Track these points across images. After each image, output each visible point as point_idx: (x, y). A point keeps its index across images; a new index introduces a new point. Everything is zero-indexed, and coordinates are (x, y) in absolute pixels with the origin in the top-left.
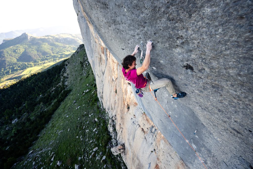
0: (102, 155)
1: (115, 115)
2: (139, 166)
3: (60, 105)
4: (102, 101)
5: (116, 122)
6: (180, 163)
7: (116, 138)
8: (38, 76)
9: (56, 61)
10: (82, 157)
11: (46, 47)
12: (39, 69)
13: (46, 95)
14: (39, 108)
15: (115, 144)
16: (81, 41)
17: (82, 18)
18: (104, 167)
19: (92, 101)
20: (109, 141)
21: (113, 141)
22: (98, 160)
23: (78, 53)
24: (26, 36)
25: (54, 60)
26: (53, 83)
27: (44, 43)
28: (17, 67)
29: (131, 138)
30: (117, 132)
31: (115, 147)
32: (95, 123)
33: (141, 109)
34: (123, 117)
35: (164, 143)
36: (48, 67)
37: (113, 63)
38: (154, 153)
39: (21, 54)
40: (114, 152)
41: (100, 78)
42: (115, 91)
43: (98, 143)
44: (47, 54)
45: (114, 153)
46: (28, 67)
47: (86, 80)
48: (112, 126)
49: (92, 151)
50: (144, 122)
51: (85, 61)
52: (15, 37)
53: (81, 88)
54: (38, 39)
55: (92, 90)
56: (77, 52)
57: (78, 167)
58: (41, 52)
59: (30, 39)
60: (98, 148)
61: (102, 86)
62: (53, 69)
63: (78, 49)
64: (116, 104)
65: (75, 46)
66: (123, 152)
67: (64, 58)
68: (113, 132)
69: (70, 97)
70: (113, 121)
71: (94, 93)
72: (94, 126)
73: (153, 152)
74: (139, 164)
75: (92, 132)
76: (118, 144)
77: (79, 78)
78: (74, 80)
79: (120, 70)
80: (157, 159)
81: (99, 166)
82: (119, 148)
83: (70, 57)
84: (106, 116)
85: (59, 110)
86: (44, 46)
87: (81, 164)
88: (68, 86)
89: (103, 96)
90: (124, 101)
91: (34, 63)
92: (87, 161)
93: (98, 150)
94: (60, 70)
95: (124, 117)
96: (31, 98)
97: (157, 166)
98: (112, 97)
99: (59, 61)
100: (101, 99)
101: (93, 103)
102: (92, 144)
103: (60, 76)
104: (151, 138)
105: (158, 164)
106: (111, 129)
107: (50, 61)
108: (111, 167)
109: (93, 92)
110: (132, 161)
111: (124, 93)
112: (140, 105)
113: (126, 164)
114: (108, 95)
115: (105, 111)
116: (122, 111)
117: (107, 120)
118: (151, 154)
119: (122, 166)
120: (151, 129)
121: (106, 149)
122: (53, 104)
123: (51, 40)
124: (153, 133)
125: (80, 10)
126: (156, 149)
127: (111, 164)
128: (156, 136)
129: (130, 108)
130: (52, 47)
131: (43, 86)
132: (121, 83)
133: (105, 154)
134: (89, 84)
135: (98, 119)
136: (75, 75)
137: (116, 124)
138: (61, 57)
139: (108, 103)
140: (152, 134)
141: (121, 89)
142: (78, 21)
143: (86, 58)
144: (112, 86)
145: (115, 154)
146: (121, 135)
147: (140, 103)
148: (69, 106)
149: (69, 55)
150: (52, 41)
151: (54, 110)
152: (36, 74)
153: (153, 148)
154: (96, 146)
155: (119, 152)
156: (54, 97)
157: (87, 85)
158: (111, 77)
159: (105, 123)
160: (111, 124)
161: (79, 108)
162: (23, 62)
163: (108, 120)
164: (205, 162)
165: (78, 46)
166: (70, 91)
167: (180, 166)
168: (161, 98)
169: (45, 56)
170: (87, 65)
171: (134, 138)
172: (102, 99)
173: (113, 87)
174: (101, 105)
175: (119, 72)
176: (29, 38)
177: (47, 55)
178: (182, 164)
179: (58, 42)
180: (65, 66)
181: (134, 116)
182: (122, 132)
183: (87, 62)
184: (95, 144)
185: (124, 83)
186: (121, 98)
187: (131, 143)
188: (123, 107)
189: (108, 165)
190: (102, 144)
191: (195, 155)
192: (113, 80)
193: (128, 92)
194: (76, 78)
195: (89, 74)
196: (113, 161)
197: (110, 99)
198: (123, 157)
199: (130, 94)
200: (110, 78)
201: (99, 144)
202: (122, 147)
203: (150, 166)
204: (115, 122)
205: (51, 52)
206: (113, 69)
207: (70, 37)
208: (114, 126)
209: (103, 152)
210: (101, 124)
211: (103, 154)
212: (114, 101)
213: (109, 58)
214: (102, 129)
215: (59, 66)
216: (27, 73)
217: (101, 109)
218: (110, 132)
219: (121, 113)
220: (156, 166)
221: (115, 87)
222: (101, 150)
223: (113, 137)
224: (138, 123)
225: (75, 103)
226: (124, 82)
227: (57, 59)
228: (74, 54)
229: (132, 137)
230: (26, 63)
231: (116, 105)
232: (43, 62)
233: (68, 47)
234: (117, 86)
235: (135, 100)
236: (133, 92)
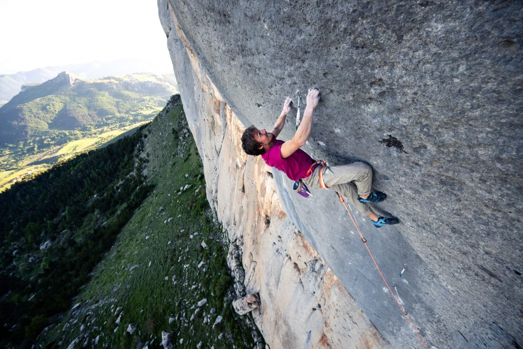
0: (215, 315)
1: (242, 237)
2: (288, 336)
3: (133, 214)
4: (215, 208)
5: (243, 250)
6: (370, 333)
7: (243, 281)
8: (89, 158)
9: (126, 128)
10: (176, 318)
11: (105, 100)
12: (91, 144)
13: (105, 195)
14: (91, 220)
15: (240, 292)
16: (174, 88)
17: (177, 43)
18: (219, 338)
19: (195, 207)
20: (229, 286)
21: (238, 287)
22: (207, 323)
23: (167, 112)
24: (67, 78)
25: (120, 125)
26: (120, 171)
27: (102, 93)
28: (50, 140)
29: (273, 282)
30: (244, 270)
31: (241, 299)
32: (201, 252)
33: (293, 224)
34: (257, 239)
35: (337, 294)
36: (109, 139)
37: (238, 133)
38: (318, 312)
39: (56, 114)
40: (239, 308)
41: (212, 162)
42: (241, 188)
43: (207, 291)
44: (108, 114)
45: (238, 310)
46: (70, 140)
47: (185, 165)
48: (236, 258)
49: (195, 306)
50: (299, 251)
51: (182, 128)
52: (44, 80)
53: (173, 182)
54: (91, 84)
55: (195, 185)
56: (166, 110)
57: (168, 336)
58: (95, 110)
59: (74, 84)
60: (207, 300)
61: (215, 178)
62: (118, 143)
63: (168, 104)
64: (243, 214)
65: (162, 98)
66: (255, 309)
67: (141, 121)
68: (237, 270)
69: (152, 199)
70: (237, 247)
71: (200, 192)
72: (199, 258)
73: (316, 311)
74: (287, 333)
75: (195, 268)
76: (246, 294)
77: (171, 163)
78: (160, 167)
80: (324, 325)
81: (209, 336)
82: (249, 302)
83: (151, 119)
84: (223, 238)
85: (131, 225)
86: (102, 98)
87: (174, 331)
88: (148, 178)
89: (217, 198)
90: (258, 209)
91: (82, 132)
92: (186, 325)
93: (207, 305)
94: (134, 145)
95: (259, 240)
96: (76, 200)
97: (325, 338)
98: (234, 201)
99: (131, 128)
100: (213, 205)
101: (198, 211)
102: (196, 293)
103: (133, 157)
104: (312, 283)
105: (325, 334)
106: (232, 264)
107: (114, 127)
108: (233, 338)
109: (197, 191)
110: (273, 327)
111: (259, 193)
112: (291, 218)
113: (261, 332)
114: (227, 197)
115: (221, 227)
116: (255, 229)
117: (225, 245)
118: (312, 313)
119: (254, 336)
120: (313, 265)
121: (222, 301)
122: (119, 212)
123: (115, 87)
124: (316, 272)
125: (172, 26)
126: (322, 303)
127: (233, 332)
128: (322, 279)
129: (271, 221)
130: (117, 100)
131: (100, 177)
132: (254, 172)
133: (221, 312)
134: (191, 174)
135: (207, 243)
136: (161, 156)
137: (242, 253)
138: (135, 121)
139: (227, 212)
140: (315, 274)
141: (253, 185)
142: (168, 48)
143: (183, 122)
144: (235, 177)
145: (241, 313)
146: (252, 275)
147: (291, 213)
148: (150, 217)
149: (150, 116)
150: (117, 87)
151: (121, 225)
152: (86, 154)
153: (317, 303)
154: (203, 295)
155: (248, 310)
156: (122, 200)
157: (187, 175)
158: (234, 160)
159: (221, 251)
160: (233, 253)
161: (171, 220)
162: (61, 130)
163: (227, 246)
164: (420, 331)
165: (169, 99)
166: (153, 187)
167: (371, 339)
168: (334, 204)
169: (103, 118)
170: (187, 135)
171: (278, 282)
172: (215, 204)
173: (237, 180)
174: (214, 215)
176: (72, 82)
177: (107, 117)
178: (375, 335)
179: (128, 90)
180: (143, 138)
181: (279, 239)
182: (254, 269)
183: (185, 131)
184: (200, 293)
185: (260, 173)
186: (254, 202)
187: (272, 292)
188: (256, 220)
189: (226, 335)
190: (215, 292)
191: (401, 318)
192: (237, 166)
193: (267, 190)
194: (165, 162)
195: (190, 155)
196: (236, 327)
197: (231, 205)
198: (257, 319)
199: (272, 194)
200: (231, 161)
201: (208, 293)
202: (254, 299)
203: (309, 338)
204: (240, 249)
205: (114, 109)
206: (238, 144)
207: (153, 80)
208: (239, 258)
209: (217, 307)
210: (214, 254)
211: (217, 313)
212: (239, 209)
213: (231, 122)
214: (215, 263)
215: (131, 138)
216: (69, 152)
217: (212, 224)
218: (230, 269)
219: (253, 232)
220: (323, 338)
221: (241, 181)
222: (214, 305)
223: (237, 279)
224: (287, 252)
225: (162, 210)
226: (259, 170)
227: (128, 124)
228: (160, 115)
229: (275, 279)
230: (67, 132)
231: (244, 216)
232: (100, 130)
233: (149, 101)
234: (245, 178)
235: (281, 207)
236: (278, 191)
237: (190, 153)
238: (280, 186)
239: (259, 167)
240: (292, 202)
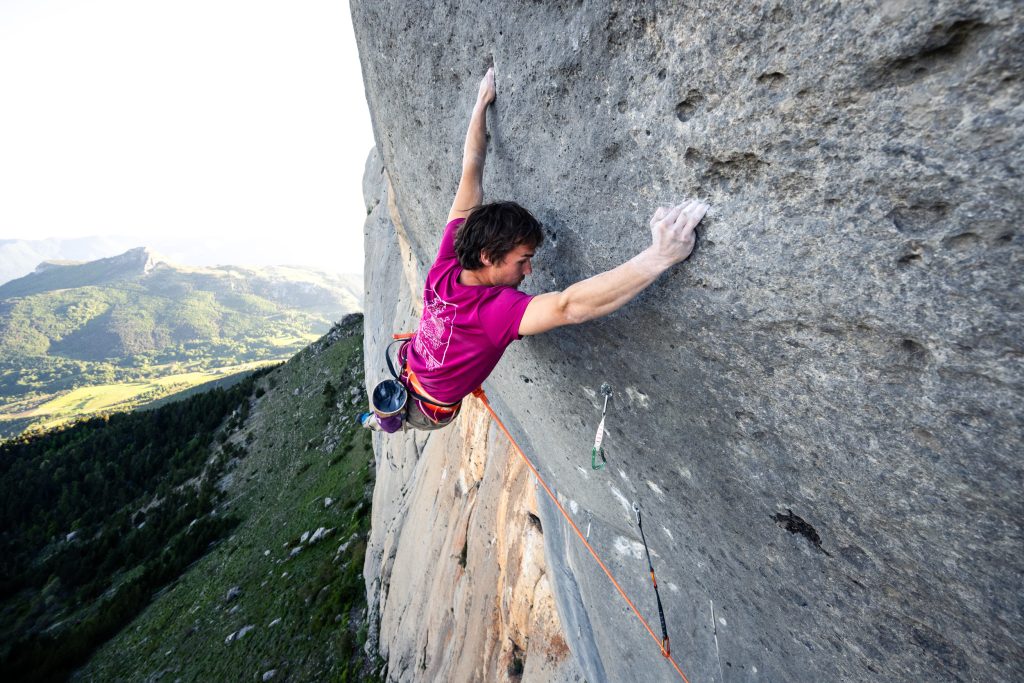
3: (149, 602)
4: (378, 607)
8: (106, 431)
9: (222, 370)
11: (202, 310)
12: (126, 398)
13: (99, 535)
14: (21, 613)
16: (356, 300)
17: (384, 225)
19: (327, 596)
23: (327, 345)
24: (143, 258)
25: (212, 363)
26: (164, 473)
27: (201, 293)
28: (34, 378)
36: (173, 391)
37: (474, 408)
39: (81, 325)
41: (399, 473)
42: (458, 551)
44: (195, 336)
46: (83, 382)
47: (331, 472)
51: (350, 383)
52: (93, 258)
53: (289, 516)
54: (186, 275)
55: (342, 531)
56: (325, 343)
58: (171, 325)
59: (149, 271)
61: (398, 517)
62: (190, 403)
63: (333, 330)
64: (450, 635)
65: (324, 317)
67: (262, 358)
69: (220, 560)
71: (349, 553)
77: (298, 463)
78: (270, 471)
79: (497, 446)
83: (286, 358)
85: (128, 640)
86: (197, 304)
88: (227, 499)
89: (390, 576)
90: (495, 622)
91: (117, 368)
94: (226, 411)
96: (12, 543)
98: (435, 588)
99: (235, 372)
100: (376, 594)
101: (330, 611)
103: (211, 440)
107: (197, 366)
109: (343, 548)
111: (503, 573)
112: (582, 662)
114: (419, 574)
115: (382, 673)
122: (113, 591)
123: (233, 285)
125: (382, 198)
129: (527, 667)
130: (228, 310)
131: (108, 483)
132: (496, 510)
134: (339, 499)
136: (281, 445)
138: (248, 357)
139: (410, 622)
141: (491, 546)
142: (365, 230)
143: (355, 371)
144: (447, 520)
147: (583, 647)
148: (191, 620)
149: (287, 350)
150: (237, 286)
151: (101, 635)
152: (103, 420)
156: (138, 552)
157: (328, 501)
158: (452, 473)
161: (248, 634)
162: (72, 358)
165: (339, 320)
166: (233, 524)
168: (694, 635)
169: (182, 340)
170: (354, 402)
172: (383, 593)
173: (451, 527)
174: (372, 629)
175: (491, 454)
176: (148, 267)
177: (190, 341)
179: (257, 293)
180: (254, 397)
183: (355, 390)
185: (510, 515)
186: (486, 597)
188: (486, 657)
192: (458, 490)
193: (523, 564)
194: (285, 461)
195: (349, 448)
197: (425, 601)
199: (535, 578)
200: (444, 476)
205: (214, 328)
206: (470, 434)
207: (318, 282)
212: (442, 614)
215: (224, 395)
216: (62, 412)
217: (360, 660)
221: (462, 531)
225: (234, 598)
226: (510, 506)
227: (229, 363)
228: (308, 351)
230: (83, 366)
231: (452, 642)
232: (161, 367)
233: (295, 320)
234: (473, 524)
235: (558, 623)
236: (550, 572)
237: (352, 443)
238: (557, 562)
239: (510, 498)
240: (586, 613)
